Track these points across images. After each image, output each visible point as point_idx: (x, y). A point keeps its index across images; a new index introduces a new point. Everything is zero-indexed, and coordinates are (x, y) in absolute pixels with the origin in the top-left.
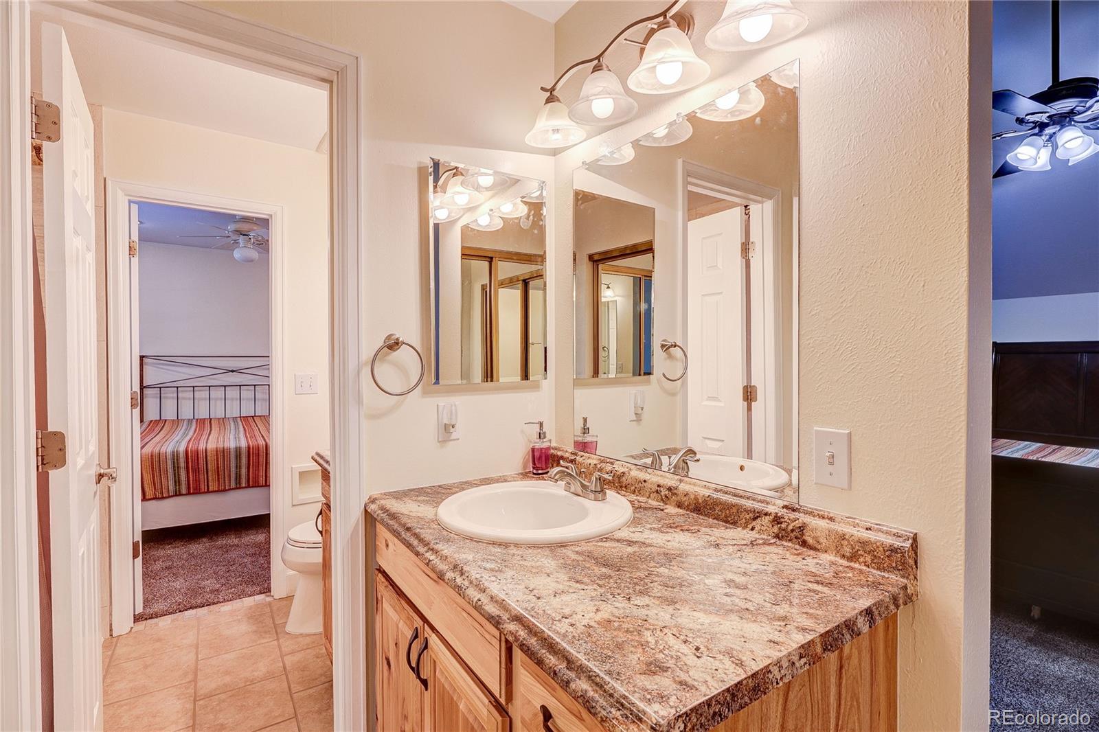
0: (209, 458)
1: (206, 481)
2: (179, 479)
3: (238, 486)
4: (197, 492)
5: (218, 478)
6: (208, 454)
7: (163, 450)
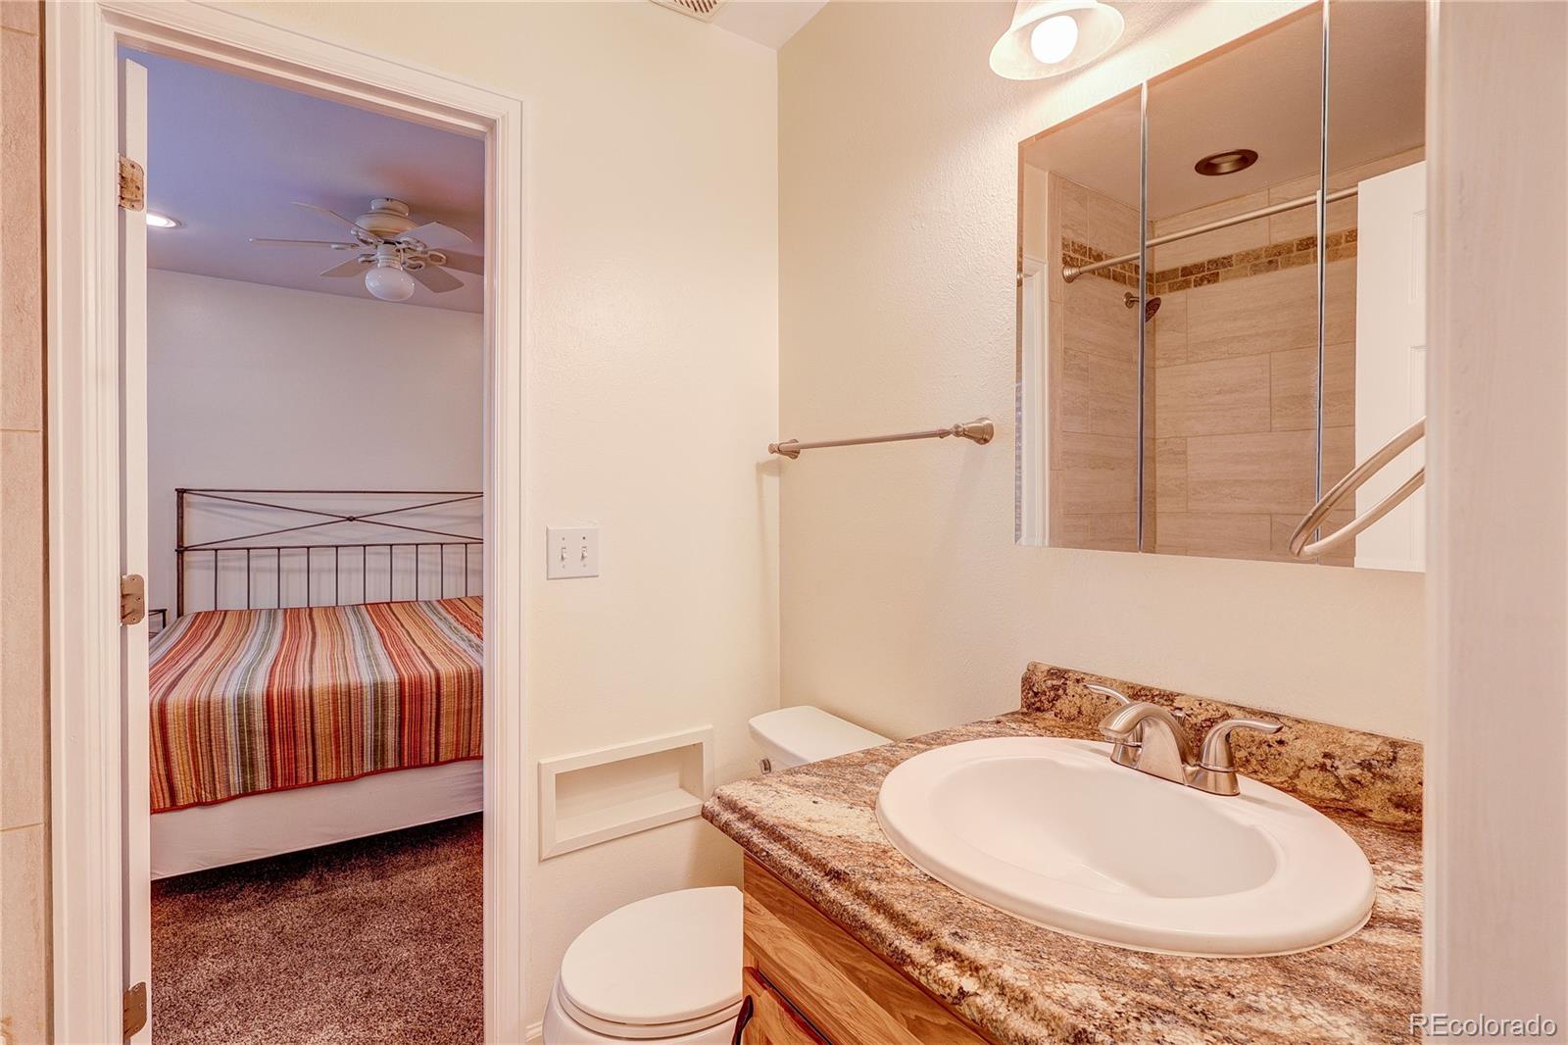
0: (317, 709)
1: (310, 760)
2: (251, 759)
3: (379, 767)
4: (292, 784)
5: (338, 752)
6: (316, 700)
7: (217, 694)
